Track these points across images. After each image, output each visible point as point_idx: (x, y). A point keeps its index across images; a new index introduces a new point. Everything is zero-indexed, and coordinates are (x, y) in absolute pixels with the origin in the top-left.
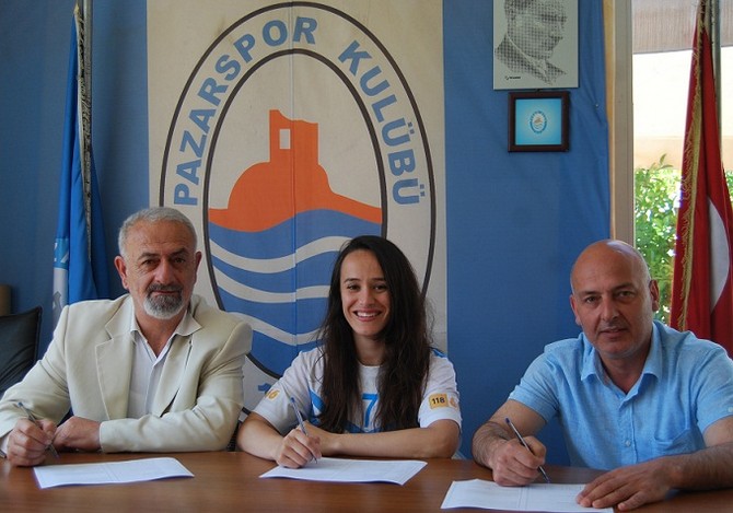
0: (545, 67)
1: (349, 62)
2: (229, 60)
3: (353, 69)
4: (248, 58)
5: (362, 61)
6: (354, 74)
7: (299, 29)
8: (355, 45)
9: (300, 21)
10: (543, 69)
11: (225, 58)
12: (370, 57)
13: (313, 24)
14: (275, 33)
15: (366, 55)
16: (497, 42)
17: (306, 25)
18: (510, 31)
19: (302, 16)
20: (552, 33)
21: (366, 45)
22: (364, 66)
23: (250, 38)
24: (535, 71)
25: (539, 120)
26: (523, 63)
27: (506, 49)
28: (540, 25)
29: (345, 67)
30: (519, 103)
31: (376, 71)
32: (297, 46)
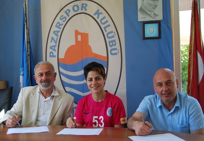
0: (153, 14)
1: (97, 15)
3: (98, 17)
4: (68, 16)
6: (98, 19)
7: (82, 7)
8: (98, 10)
10: (152, 15)
11: (62, 16)
12: (102, 14)
13: (86, 5)
14: (76, 8)
15: (101, 13)
16: (139, 7)
17: (84, 6)
18: (143, 4)
19: (83, 3)
20: (155, 4)
21: (102, 10)
22: (101, 16)
23: (69, 10)
24: (150, 16)
25: (151, 30)
26: (146, 13)
27: (142, 10)
28: (151, 2)
29: (95, 17)
30: (146, 25)
31: (104, 18)
32: (82, 11)
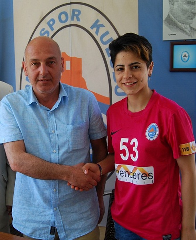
0: (189, 28)
1: (95, 29)
2: (45, 30)
3: (97, 33)
4: (52, 29)
5: (101, 28)
6: (97, 35)
7: (73, 15)
8: (98, 21)
9: (74, 11)
10: (188, 30)
11: (43, 29)
12: (105, 27)
13: (79, 12)
14: (63, 17)
15: (102, 26)
16: (165, 16)
17: (76, 13)
18: (171, 11)
19: (75, 9)
20: (193, 11)
21: (103, 21)
22: (102, 31)
23: (53, 20)
24: (183, 31)
25: (185, 56)
26: (177, 27)
27: (169, 20)
28: (186, 7)
29: (93, 31)
30: (176, 47)
31: (107, 33)
32: (73, 23)
